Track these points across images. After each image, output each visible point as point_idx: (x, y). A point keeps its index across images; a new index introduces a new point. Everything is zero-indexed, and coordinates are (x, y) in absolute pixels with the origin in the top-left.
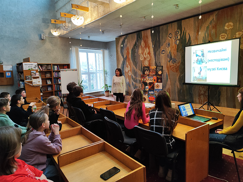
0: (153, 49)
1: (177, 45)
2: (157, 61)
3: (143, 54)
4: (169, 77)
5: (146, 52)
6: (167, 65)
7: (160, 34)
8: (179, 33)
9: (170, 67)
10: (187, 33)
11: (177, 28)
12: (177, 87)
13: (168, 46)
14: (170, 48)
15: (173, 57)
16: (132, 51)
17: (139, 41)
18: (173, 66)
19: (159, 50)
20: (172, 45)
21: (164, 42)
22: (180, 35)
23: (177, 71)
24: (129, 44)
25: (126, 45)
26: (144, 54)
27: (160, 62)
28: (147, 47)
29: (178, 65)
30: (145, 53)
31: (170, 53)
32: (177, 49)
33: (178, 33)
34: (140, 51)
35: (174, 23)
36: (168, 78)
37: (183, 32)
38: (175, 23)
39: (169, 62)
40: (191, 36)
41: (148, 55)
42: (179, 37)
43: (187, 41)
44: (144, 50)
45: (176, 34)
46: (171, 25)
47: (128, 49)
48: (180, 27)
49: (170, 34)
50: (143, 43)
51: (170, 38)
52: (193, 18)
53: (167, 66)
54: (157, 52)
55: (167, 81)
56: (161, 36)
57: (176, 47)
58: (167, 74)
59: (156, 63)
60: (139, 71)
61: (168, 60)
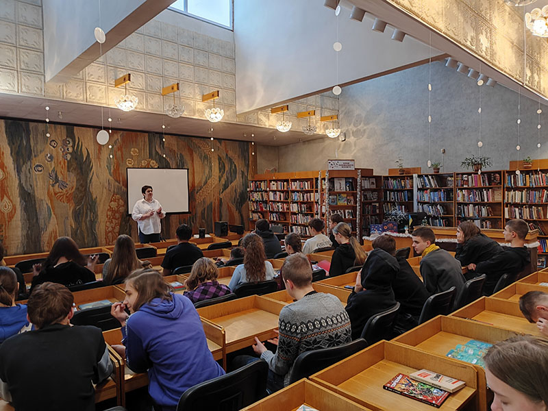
1: (68, 161)
2: (23, 181)
4: (53, 211)
6: (49, 190)
7: (31, 136)
8: (71, 144)
9: (55, 194)
10: (83, 148)
11: (65, 134)
12: (69, 226)
13: (49, 160)
14: (53, 163)
15: (60, 179)
18: (61, 192)
19: (29, 163)
20: (57, 160)
21: (41, 152)
22: (73, 147)
23: (69, 201)
27: (31, 186)
29: (70, 192)
31: (53, 170)
32: (68, 168)
35: (59, 126)
36: (52, 213)
37: (76, 144)
38: (62, 126)
39: (53, 186)
40: (90, 152)
42: (71, 150)
43: (85, 159)
45: (65, 143)
46: (55, 128)
48: (71, 134)
49: (53, 141)
51: (54, 147)
52: (91, 129)
53: (48, 193)
54: (24, 166)
55: (50, 218)
56: (31, 139)
57: (66, 165)
58: (48, 207)
59: (20, 185)
61: (51, 183)
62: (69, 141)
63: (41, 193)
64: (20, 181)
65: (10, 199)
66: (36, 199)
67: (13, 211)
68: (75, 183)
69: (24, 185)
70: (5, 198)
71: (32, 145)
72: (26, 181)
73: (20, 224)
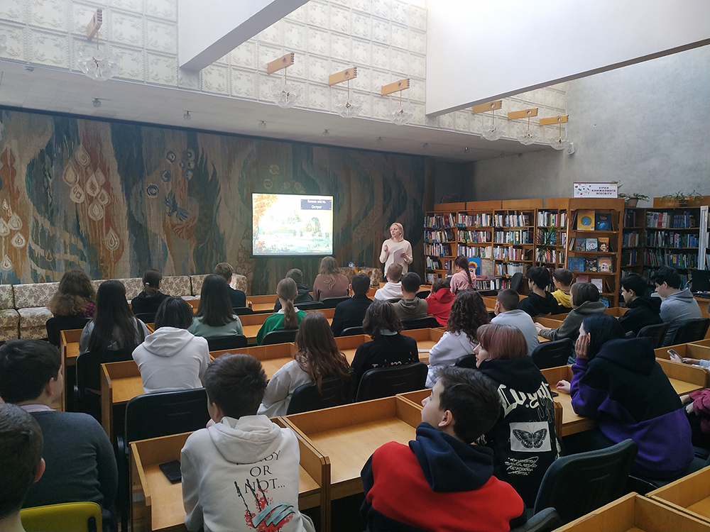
0: (119, 177)
1: (189, 181)
3: (82, 184)
4: (170, 250)
5: (95, 181)
6: (164, 220)
7: (143, 146)
8: (193, 158)
9: (173, 226)
10: (209, 162)
11: (186, 143)
12: (190, 271)
13: (166, 179)
14: (170, 183)
15: (178, 206)
17: (65, 144)
18: (180, 225)
19: (140, 183)
20: (176, 179)
21: (155, 168)
22: (196, 161)
23: (189, 237)
26: (88, 185)
28: (98, 169)
29: (191, 224)
30: (92, 185)
31: (171, 194)
32: (190, 190)
33: (189, 155)
34: (70, 175)
35: (178, 132)
36: (169, 252)
37: (200, 157)
38: (182, 132)
39: (170, 215)
40: (217, 169)
41: (104, 192)
42: (192, 165)
43: (210, 178)
44: (88, 176)
45: (185, 156)
46: (173, 134)
47: (7, 159)
48: (193, 144)
49: (170, 152)
50: (80, 153)
51: (171, 161)
54: (135, 187)
55: (165, 259)
56: (144, 150)
57: (187, 186)
58: (164, 244)
59: (130, 214)
60: (67, 235)
61: (168, 211)
62: (190, 153)
63: (154, 225)
64: (130, 208)
65: (116, 233)
66: (149, 233)
67: (121, 248)
68: (197, 213)
69: (134, 211)
70: (111, 231)
71: (144, 158)
72: (137, 207)
73: (128, 266)
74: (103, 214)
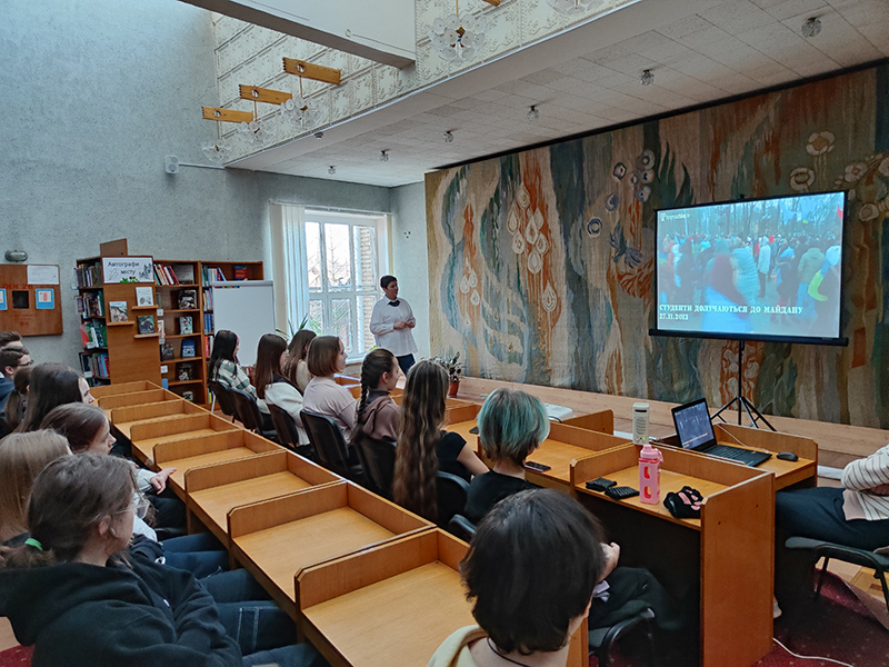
0: (557, 215)
1: (644, 203)
2: (571, 255)
3: (522, 231)
4: (616, 313)
6: (609, 269)
7: (584, 165)
8: (652, 164)
9: (620, 277)
10: (677, 164)
11: (642, 143)
12: (643, 348)
13: (611, 206)
15: (628, 245)
16: (483, 222)
17: (509, 187)
18: (630, 274)
19: (580, 219)
20: (625, 204)
21: (599, 192)
22: (655, 168)
24: (473, 195)
25: (463, 200)
26: (528, 230)
27: (582, 262)
28: (537, 209)
29: (645, 272)
30: (532, 230)
31: (617, 228)
32: (645, 218)
33: (645, 161)
34: (513, 222)
35: (630, 129)
36: (614, 316)
37: (662, 159)
38: (636, 127)
39: (616, 261)
40: (691, 173)
41: (542, 236)
42: (650, 176)
44: (528, 219)
45: (640, 167)
46: (624, 136)
47: (468, 215)
48: (652, 142)
49: (619, 164)
50: (522, 193)
51: (620, 178)
52: (697, 114)
53: (608, 276)
54: (574, 225)
55: (609, 326)
56: (585, 171)
57: (641, 211)
58: (607, 304)
59: (568, 263)
60: (510, 292)
61: (613, 254)
62: (647, 157)
63: (596, 279)
64: (568, 255)
65: (553, 288)
66: (589, 288)
67: (558, 308)
69: (572, 261)
70: (548, 286)
71: (586, 182)
72: (576, 254)
73: (566, 332)
74: (541, 264)
